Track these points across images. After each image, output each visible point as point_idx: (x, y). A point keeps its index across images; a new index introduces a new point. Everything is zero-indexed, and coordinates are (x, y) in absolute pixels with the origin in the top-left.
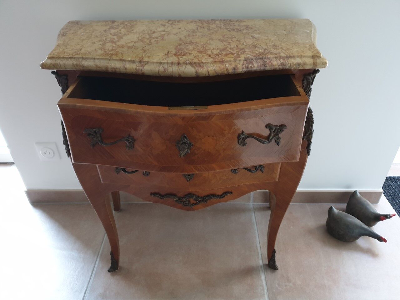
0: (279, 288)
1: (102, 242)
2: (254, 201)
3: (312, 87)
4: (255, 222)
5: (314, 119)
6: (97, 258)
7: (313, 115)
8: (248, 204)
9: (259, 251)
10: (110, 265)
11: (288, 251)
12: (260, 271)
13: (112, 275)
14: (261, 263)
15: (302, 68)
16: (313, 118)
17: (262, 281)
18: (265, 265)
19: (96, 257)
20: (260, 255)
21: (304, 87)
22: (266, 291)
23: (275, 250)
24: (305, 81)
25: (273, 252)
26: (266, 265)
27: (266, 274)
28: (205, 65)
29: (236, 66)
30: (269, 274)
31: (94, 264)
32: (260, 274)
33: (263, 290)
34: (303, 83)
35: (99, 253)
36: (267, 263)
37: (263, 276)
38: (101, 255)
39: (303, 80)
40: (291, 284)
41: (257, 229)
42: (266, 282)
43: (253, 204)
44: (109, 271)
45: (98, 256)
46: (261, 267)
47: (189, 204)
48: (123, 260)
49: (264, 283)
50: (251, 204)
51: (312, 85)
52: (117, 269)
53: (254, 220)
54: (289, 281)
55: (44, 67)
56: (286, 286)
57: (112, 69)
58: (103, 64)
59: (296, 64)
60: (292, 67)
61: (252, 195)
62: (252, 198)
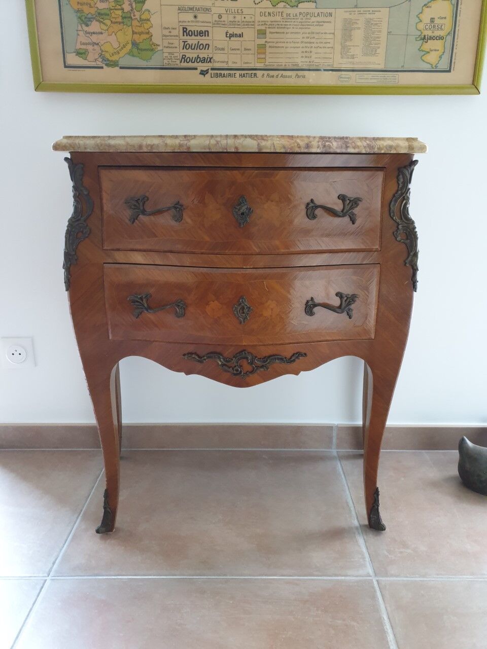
0: (389, 556)
1: (88, 497)
2: (338, 446)
3: (411, 186)
4: (342, 473)
5: (418, 233)
6: (78, 518)
7: (415, 228)
8: (330, 452)
9: (352, 509)
10: (100, 524)
11: (400, 507)
12: (355, 533)
13: (101, 538)
14: (356, 523)
15: (395, 152)
16: (416, 232)
17: (359, 546)
18: (362, 527)
19: (76, 516)
20: (353, 513)
21: (400, 186)
22: (367, 559)
23: (377, 489)
24: (401, 176)
25: (375, 493)
26: (365, 526)
27: (365, 537)
28: (269, 138)
29: (310, 142)
30: (372, 538)
31: (72, 524)
32: (355, 537)
33: (364, 558)
34: (398, 180)
35: (81, 511)
36: (366, 522)
37: (361, 540)
38: (85, 514)
39: (398, 177)
40: (409, 551)
42: (367, 548)
43: (337, 452)
44: (98, 531)
45: (79, 515)
46: (357, 528)
47: (241, 371)
48: (121, 519)
49: (364, 550)
50: (334, 451)
51: (410, 183)
52: (111, 530)
53: (341, 470)
54: (405, 545)
55: (57, 147)
56: (401, 552)
57: (147, 146)
58: (135, 142)
59: (386, 146)
60: (382, 150)
61: (335, 434)
62: (334, 440)
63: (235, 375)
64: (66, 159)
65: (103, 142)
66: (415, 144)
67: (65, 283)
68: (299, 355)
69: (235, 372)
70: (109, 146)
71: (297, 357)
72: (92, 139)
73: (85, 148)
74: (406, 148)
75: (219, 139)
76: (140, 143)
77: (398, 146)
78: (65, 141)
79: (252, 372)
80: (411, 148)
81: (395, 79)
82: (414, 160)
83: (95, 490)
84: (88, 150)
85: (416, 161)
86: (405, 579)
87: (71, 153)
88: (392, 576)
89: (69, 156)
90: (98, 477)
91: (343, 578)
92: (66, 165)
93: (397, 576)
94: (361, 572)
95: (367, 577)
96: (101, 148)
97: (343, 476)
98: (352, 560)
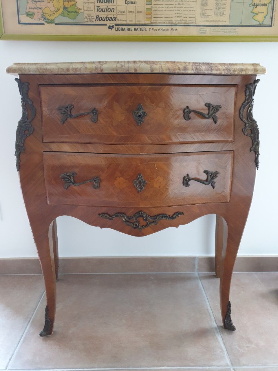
0: (240, 350)
1: (36, 309)
2: (199, 270)
3: (254, 97)
5: (259, 130)
6: (28, 324)
7: (257, 126)
8: (193, 274)
9: (211, 314)
10: (42, 330)
11: (243, 313)
12: (215, 333)
13: (44, 340)
14: (215, 325)
15: (245, 73)
16: (258, 129)
17: (219, 342)
18: (220, 327)
19: (27, 323)
20: (212, 317)
21: (247, 98)
22: (225, 352)
23: (229, 302)
24: (248, 91)
25: (228, 305)
26: (221, 327)
27: (222, 335)
28: (158, 63)
29: (187, 66)
30: (227, 336)
31: (24, 329)
32: (215, 335)
33: (223, 352)
34: (246, 93)
35: (31, 319)
36: (222, 324)
37: (219, 337)
38: (33, 321)
39: (245, 91)
40: (253, 346)
41: (206, 294)
42: (224, 344)
43: (198, 274)
44: (41, 335)
45: (29, 322)
46: (216, 328)
47: (139, 225)
48: (57, 325)
49: (222, 345)
50: (196, 274)
51: (254, 95)
52: (50, 334)
53: (202, 287)
54: (250, 342)
55: (10, 70)
56: (248, 347)
57: (73, 69)
58: (64, 67)
59: (239, 69)
60: (236, 72)
61: (196, 262)
62: (196, 266)
63: (135, 228)
64: (16, 79)
65: (42, 67)
66: (258, 68)
67: (16, 165)
68: (178, 213)
69: (135, 226)
70: (46, 69)
71: (178, 215)
72: (34, 65)
73: (29, 71)
74: (252, 70)
75: (123, 64)
76: (68, 67)
77: (246, 69)
78: (15, 66)
79: (147, 226)
80: (256, 70)
81: (236, 31)
82: (256, 79)
83: (40, 303)
84: (32, 73)
85: (258, 80)
86: (252, 367)
87: (19, 75)
88: (244, 365)
89: (18, 78)
90: (43, 294)
91: (210, 367)
92: (16, 84)
93: (247, 365)
94: (222, 363)
95: (227, 366)
96: (41, 71)
97: (203, 291)
98: (215, 353)
